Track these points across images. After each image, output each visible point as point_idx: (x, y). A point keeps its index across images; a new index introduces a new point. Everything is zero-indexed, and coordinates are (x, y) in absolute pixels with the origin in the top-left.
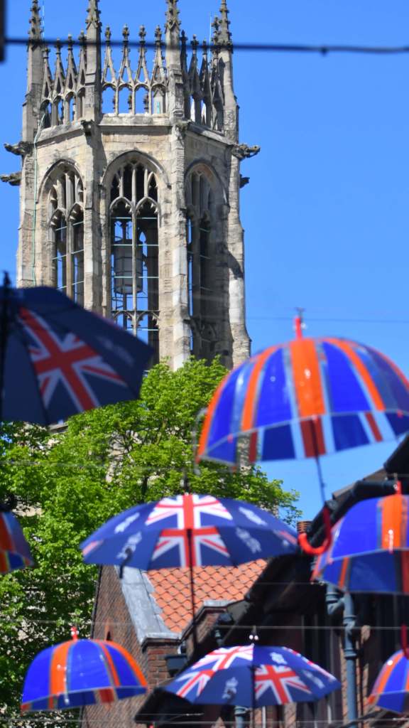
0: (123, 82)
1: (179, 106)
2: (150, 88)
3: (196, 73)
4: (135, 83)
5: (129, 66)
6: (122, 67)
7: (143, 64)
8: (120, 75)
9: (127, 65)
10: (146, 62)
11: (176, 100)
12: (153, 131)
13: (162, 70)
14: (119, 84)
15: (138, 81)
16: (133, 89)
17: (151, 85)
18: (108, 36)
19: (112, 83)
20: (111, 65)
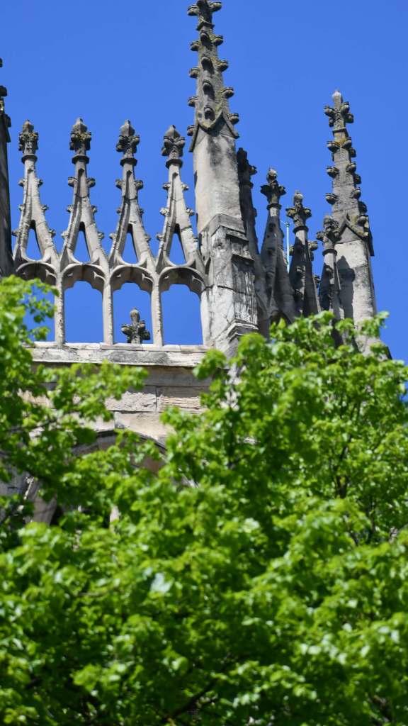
0: (75, 262)
1: (244, 315)
2: (156, 278)
3: (280, 266)
4: (112, 263)
5: (93, 220)
6: (72, 225)
7: (133, 218)
8: (67, 243)
9: (85, 218)
10: (141, 213)
11: (236, 300)
12: (168, 382)
13: (186, 235)
14: (63, 265)
15: (118, 257)
16: (107, 280)
17: (158, 269)
18: (29, 145)
19: (43, 261)
20: (40, 218)
